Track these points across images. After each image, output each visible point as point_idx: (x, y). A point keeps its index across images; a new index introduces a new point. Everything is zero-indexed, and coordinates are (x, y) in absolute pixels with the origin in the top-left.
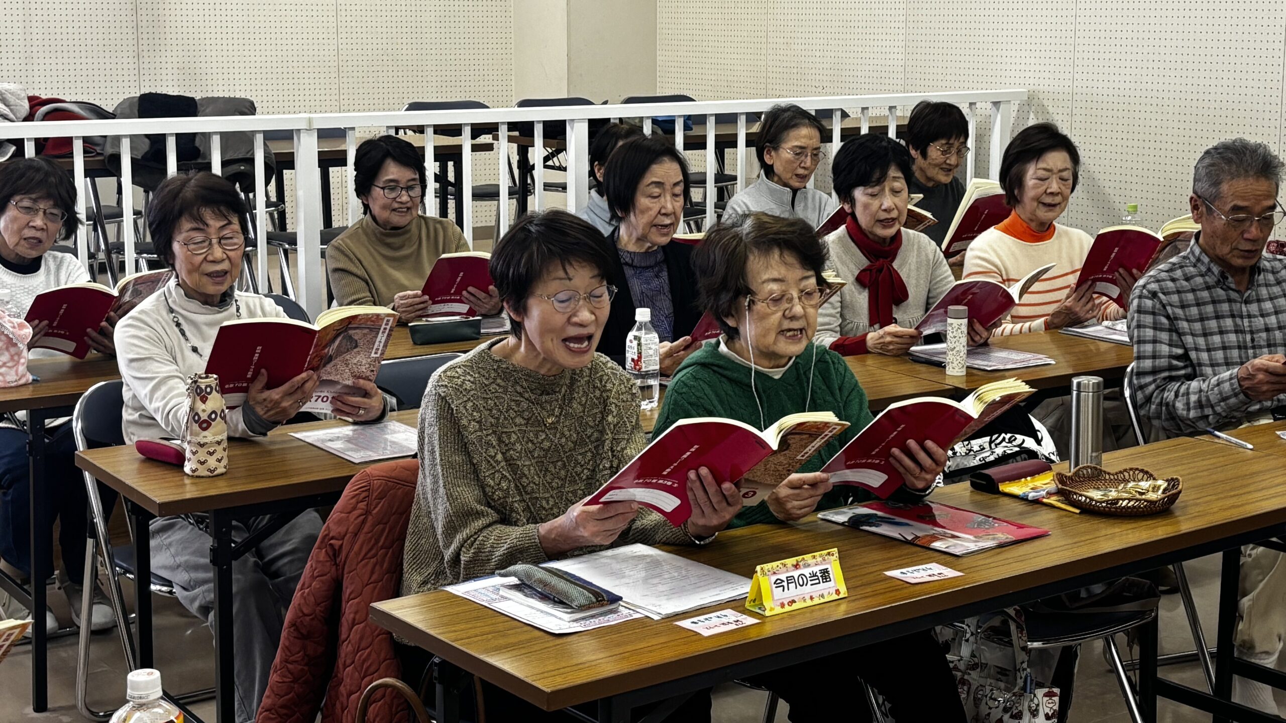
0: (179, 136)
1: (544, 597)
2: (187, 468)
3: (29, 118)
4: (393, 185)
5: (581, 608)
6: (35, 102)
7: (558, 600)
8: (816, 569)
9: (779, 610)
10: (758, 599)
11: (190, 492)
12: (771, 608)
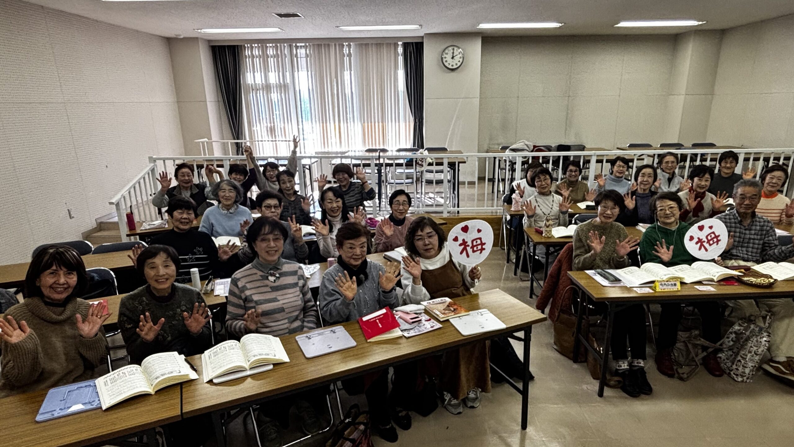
0: (563, 156)
1: (604, 277)
2: (543, 235)
3: (532, 151)
4: (571, 171)
5: (612, 281)
6: (535, 147)
7: (607, 278)
8: (673, 283)
9: (660, 290)
10: (655, 287)
11: (543, 240)
12: (658, 289)
